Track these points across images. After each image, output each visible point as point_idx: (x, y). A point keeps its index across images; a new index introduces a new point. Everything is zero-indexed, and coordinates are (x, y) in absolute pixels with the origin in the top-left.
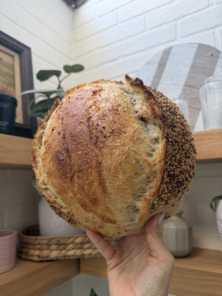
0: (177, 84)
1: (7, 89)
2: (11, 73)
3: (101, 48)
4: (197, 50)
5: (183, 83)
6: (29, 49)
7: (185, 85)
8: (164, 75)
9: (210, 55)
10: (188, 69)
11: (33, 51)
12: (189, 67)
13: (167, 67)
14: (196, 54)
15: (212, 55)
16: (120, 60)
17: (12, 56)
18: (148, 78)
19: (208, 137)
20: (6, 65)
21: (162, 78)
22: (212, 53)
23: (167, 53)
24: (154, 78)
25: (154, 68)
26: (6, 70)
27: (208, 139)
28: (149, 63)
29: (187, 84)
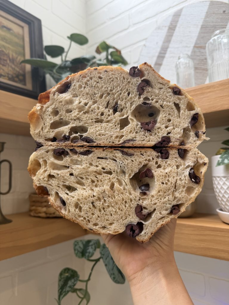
0: (187, 47)
1: (17, 58)
2: (21, 43)
3: (113, 18)
4: (209, 8)
5: (193, 45)
6: (39, 21)
7: (195, 47)
8: (174, 38)
9: (222, 12)
10: (198, 30)
11: (43, 23)
12: (200, 27)
13: (177, 29)
14: (207, 12)
15: (224, 11)
16: (131, 29)
17: (22, 27)
18: (157, 43)
19: (209, 90)
20: (16, 35)
21: (172, 42)
22: (224, 9)
23: (177, 15)
24: (164, 42)
25: (164, 32)
26: (16, 40)
27: (210, 92)
28: (159, 28)
29: (197, 45)
